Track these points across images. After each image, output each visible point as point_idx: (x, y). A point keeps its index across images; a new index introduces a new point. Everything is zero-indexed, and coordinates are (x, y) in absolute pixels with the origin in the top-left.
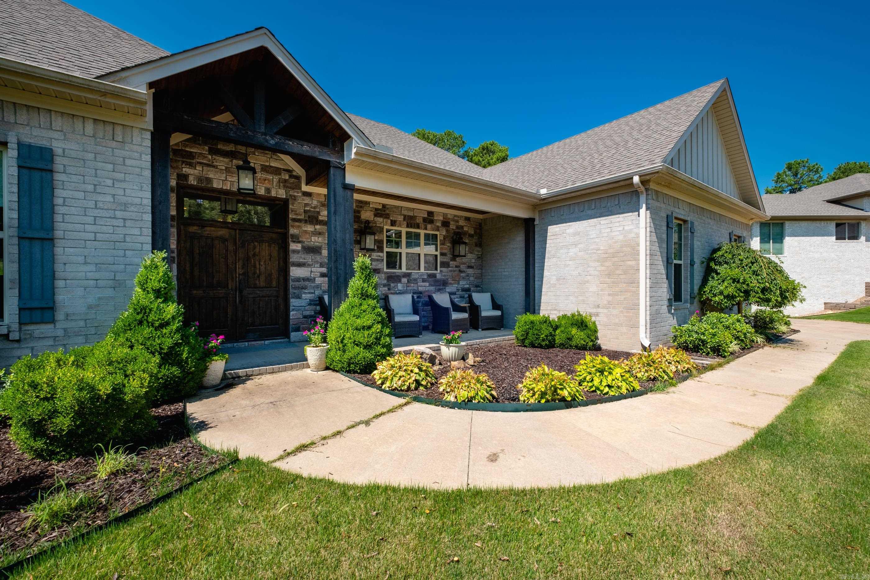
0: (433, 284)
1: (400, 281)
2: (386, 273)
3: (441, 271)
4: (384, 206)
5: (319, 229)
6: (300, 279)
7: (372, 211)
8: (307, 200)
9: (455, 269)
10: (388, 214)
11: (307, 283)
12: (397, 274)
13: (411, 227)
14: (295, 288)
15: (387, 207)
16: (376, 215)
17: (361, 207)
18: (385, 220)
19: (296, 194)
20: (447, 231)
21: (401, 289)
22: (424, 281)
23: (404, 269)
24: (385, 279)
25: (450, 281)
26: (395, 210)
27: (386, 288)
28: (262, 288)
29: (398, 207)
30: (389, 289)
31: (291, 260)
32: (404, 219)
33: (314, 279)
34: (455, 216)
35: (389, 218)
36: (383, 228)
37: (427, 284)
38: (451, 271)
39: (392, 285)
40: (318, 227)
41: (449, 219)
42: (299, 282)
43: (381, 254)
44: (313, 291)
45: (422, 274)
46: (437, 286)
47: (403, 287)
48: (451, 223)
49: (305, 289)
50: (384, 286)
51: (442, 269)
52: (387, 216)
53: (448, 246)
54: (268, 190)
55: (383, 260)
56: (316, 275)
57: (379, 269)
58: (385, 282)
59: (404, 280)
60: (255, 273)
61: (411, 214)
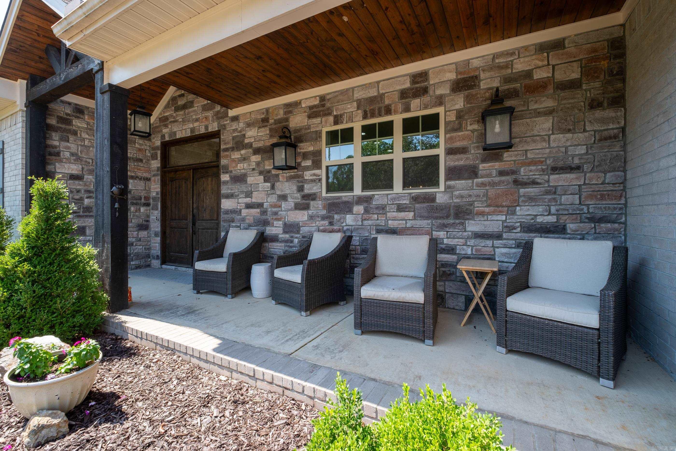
0: (426, 214)
1: (350, 211)
2: (326, 199)
3: (448, 188)
4: (323, 98)
5: (245, 154)
6: (228, 211)
7: (305, 112)
8: (234, 125)
9: (497, 179)
10: (328, 109)
11: (234, 216)
12: (344, 199)
13: (373, 116)
14: (225, 221)
15: (328, 97)
16: (309, 117)
17: (290, 112)
18: (323, 119)
19: (225, 123)
20: (468, 99)
21: (351, 223)
22: (400, 208)
23: (358, 190)
24: (324, 208)
25: (479, 207)
26: (341, 97)
27: (326, 222)
28: (207, 220)
29: (347, 90)
30: (331, 224)
31: (222, 192)
32: (358, 108)
33: (240, 210)
34: (495, 56)
35: (329, 114)
36: (320, 132)
37: (411, 215)
38: (483, 184)
39: (336, 217)
40: (243, 152)
41: (477, 69)
42: (228, 214)
43: (317, 172)
44: (239, 225)
45: (399, 196)
46: (436, 218)
47: (356, 220)
48: (482, 76)
49: (233, 221)
50: (323, 218)
51: (449, 183)
52: (328, 113)
53: (473, 131)
54: (206, 127)
55: (320, 180)
56: (241, 206)
57: (315, 194)
58: (324, 212)
59: (359, 209)
60: (203, 207)
61: (373, 93)
